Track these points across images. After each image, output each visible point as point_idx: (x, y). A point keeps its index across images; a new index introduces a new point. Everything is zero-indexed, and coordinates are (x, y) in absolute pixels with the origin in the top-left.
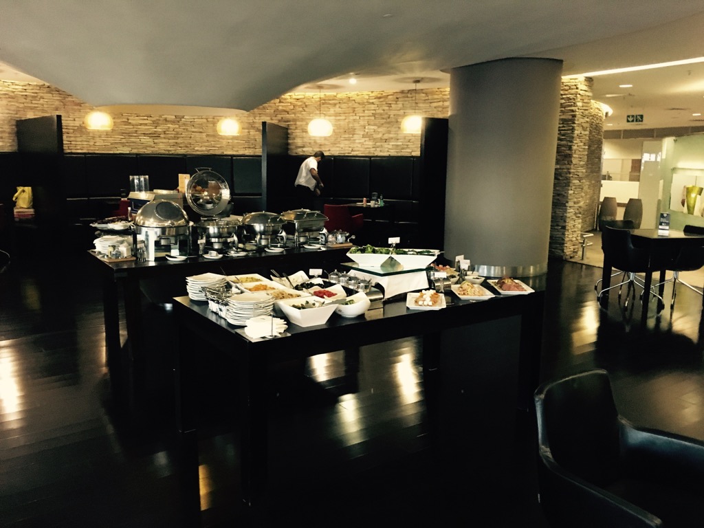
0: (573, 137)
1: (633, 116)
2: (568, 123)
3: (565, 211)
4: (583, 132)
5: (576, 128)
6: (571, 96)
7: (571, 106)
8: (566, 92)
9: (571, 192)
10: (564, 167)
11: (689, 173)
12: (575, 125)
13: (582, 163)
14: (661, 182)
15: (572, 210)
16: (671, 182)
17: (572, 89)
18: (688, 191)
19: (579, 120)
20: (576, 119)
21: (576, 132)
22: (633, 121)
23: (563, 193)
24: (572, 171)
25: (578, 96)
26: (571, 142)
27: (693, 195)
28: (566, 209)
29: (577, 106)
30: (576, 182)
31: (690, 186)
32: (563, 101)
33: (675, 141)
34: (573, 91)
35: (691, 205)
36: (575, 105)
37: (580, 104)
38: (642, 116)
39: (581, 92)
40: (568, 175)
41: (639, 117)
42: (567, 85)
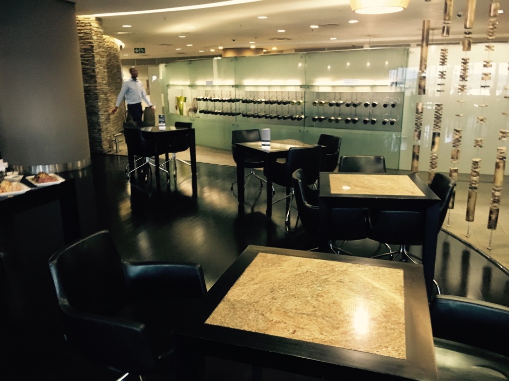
0: (94, 63)
1: (138, 49)
2: (88, 51)
3: (99, 118)
4: (101, 59)
5: (96, 56)
6: (88, 32)
7: (88, 39)
8: (83, 28)
9: (100, 104)
10: (91, 85)
11: (176, 88)
12: (94, 54)
13: (105, 82)
14: (162, 95)
15: (103, 117)
16: (168, 95)
17: (87, 26)
18: (178, 100)
19: (97, 50)
20: (94, 48)
21: (96, 59)
22: (138, 52)
23: (94, 104)
24: (98, 88)
25: (92, 31)
26: (94, 66)
27: (181, 102)
28: (99, 117)
29: (93, 39)
30: (103, 96)
31: (179, 96)
32: (82, 35)
33: (166, 66)
34: (88, 27)
35: (181, 109)
36: (91, 38)
37: (95, 38)
38: (144, 49)
39: (94, 29)
40: (96, 91)
41: (142, 50)
42: (83, 23)
